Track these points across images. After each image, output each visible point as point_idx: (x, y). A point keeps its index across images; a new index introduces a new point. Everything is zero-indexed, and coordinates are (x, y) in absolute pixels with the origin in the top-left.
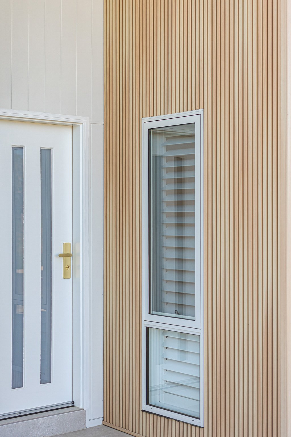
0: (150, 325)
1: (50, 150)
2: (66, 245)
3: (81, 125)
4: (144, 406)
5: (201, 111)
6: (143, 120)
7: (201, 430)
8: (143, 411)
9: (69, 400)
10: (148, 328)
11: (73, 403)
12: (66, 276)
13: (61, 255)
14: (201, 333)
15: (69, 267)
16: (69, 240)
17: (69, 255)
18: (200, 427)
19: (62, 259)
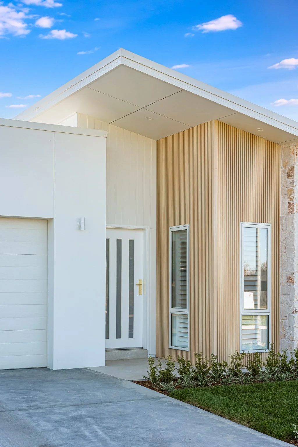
0: (173, 313)
1: (133, 240)
2: (140, 280)
3: (146, 230)
4: (170, 347)
5: (188, 225)
6: (170, 227)
7: (188, 352)
8: (169, 349)
9: (141, 346)
10: (171, 314)
11: (143, 347)
12: (140, 293)
13: (137, 285)
14: (188, 313)
15: (141, 290)
16: (142, 278)
17: (142, 285)
18: (188, 351)
19: (138, 286)
